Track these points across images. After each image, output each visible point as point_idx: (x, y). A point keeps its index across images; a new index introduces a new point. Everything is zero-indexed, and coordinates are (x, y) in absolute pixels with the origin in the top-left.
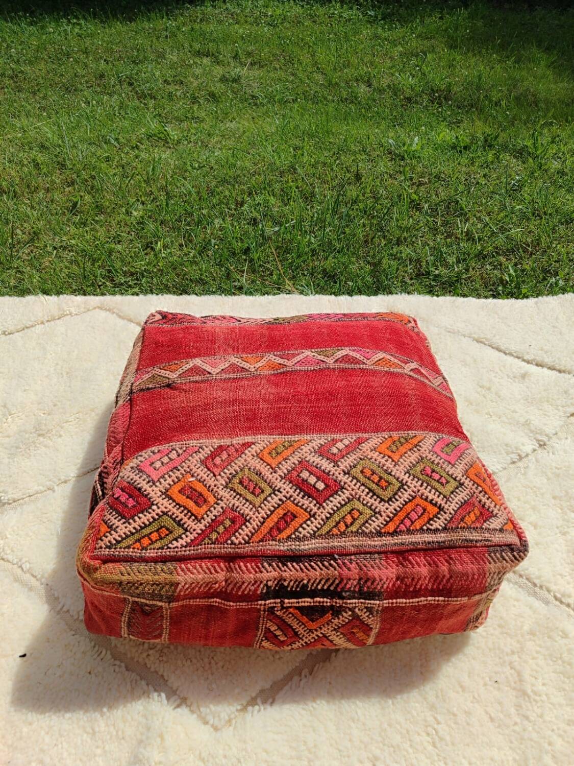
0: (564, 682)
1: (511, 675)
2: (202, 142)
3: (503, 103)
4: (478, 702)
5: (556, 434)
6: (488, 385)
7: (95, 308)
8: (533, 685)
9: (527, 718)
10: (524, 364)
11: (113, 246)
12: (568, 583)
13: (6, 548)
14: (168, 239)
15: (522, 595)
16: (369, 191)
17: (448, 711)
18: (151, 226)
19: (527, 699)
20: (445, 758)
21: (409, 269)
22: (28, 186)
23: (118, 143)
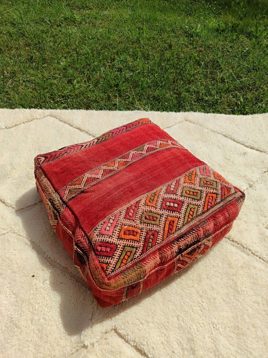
0: (253, 287)
1: (232, 283)
2: (93, 23)
3: (242, 4)
4: (218, 294)
5: (257, 181)
6: (229, 158)
7: (48, 116)
8: (241, 288)
9: (238, 300)
10: (245, 147)
11: (52, 81)
12: (258, 247)
13: (20, 230)
14: (79, 79)
15: (239, 251)
16: (175, 54)
17: (207, 297)
18: (70, 71)
19: (238, 293)
20: (205, 316)
21: (194, 97)
22: (7, 47)
23: (50, 22)
